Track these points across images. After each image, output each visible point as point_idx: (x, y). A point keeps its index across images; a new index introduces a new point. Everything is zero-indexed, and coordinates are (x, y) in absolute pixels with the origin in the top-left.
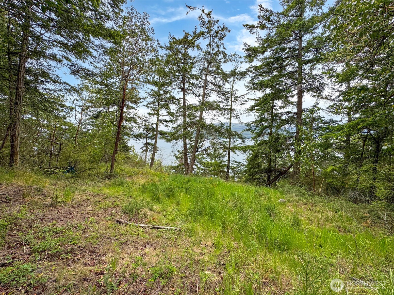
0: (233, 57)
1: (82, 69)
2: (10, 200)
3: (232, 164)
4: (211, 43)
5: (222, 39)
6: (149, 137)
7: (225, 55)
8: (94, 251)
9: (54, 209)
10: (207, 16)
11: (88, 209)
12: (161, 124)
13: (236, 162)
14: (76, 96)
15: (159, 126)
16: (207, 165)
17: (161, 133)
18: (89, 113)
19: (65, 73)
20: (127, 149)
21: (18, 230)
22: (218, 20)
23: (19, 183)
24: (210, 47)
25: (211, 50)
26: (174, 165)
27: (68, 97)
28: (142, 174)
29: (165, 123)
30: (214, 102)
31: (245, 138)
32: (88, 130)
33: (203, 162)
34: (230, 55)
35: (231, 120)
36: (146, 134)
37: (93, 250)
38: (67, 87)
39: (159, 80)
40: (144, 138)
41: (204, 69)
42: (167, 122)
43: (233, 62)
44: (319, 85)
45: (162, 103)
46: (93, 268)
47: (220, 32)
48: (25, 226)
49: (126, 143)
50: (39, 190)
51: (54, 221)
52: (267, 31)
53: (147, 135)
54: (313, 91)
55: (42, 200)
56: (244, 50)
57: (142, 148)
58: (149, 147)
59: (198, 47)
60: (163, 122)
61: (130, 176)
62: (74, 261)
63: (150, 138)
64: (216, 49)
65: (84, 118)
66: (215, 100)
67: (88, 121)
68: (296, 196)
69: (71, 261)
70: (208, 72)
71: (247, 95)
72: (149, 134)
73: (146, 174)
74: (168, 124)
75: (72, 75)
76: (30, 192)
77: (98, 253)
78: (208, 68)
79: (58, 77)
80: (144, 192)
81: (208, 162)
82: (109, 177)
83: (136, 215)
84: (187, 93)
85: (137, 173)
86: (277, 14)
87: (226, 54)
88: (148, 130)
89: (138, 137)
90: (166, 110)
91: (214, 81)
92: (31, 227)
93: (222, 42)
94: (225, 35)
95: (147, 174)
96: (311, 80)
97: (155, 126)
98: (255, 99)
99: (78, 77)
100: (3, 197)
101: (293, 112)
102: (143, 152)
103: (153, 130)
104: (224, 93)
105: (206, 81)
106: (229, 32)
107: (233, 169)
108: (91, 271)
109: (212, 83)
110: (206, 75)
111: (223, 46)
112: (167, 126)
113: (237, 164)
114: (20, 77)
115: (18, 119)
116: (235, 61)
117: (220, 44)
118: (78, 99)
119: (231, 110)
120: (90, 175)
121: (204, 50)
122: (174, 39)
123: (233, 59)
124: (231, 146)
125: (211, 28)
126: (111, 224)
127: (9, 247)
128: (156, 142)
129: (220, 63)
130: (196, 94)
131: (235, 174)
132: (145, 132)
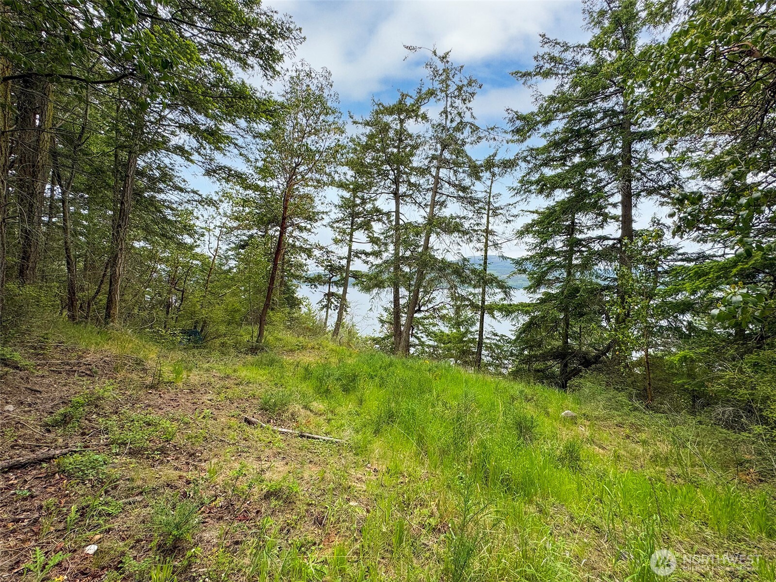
0: (492, 132)
1: (221, 168)
2: (96, 373)
3: (487, 338)
4: (449, 109)
5: (470, 101)
6: (332, 282)
7: (475, 129)
8: (193, 454)
9: (154, 392)
10: (442, 61)
11: (205, 398)
12: (356, 259)
13: (496, 335)
14: (211, 210)
15: (351, 263)
16: (440, 338)
17: (356, 275)
18: (233, 239)
19: (195, 175)
20: (293, 303)
21: (98, 414)
22: (462, 67)
23: (112, 349)
24: (447, 116)
25: (448, 122)
26: (377, 335)
27: (200, 213)
28: (313, 348)
29: (363, 257)
30: (452, 217)
31: (510, 288)
32: (231, 268)
33: (434, 333)
34: (486, 128)
35: (486, 253)
36: (328, 276)
37: (192, 452)
38: (197, 197)
39: (355, 178)
40: (325, 283)
41: (434, 157)
42: (367, 254)
43: (492, 142)
44: (673, 181)
45: (359, 220)
46: (185, 474)
47: (464, 88)
48: (108, 409)
49: (294, 293)
50: (139, 362)
51: (150, 409)
52: (557, 79)
53: (330, 278)
54: (660, 194)
55: (141, 377)
56: (507, 120)
57: (321, 302)
58: (333, 300)
59: (425, 117)
60: (360, 255)
61: (291, 351)
62: (162, 463)
63: (336, 283)
64: (458, 120)
65: (225, 247)
66: (454, 215)
67: (230, 253)
68: (605, 408)
69: (158, 462)
70: (443, 163)
71: (521, 203)
72: (333, 276)
73: (319, 349)
74: (368, 259)
75: (207, 177)
76: (126, 364)
77: (199, 456)
78: (441, 154)
79: (184, 181)
80: (305, 378)
81: (442, 332)
82: (254, 350)
83: (279, 414)
84: (405, 201)
85: (302, 346)
86: (577, 47)
87: (478, 128)
88: (332, 269)
89: (314, 281)
90: (366, 232)
91: (453, 178)
92: (116, 413)
93: (469, 105)
94: (473, 94)
95: (321, 349)
96: (654, 173)
97: (344, 262)
98: (536, 212)
99: (215, 179)
100: (87, 368)
101: (611, 237)
102: (322, 309)
103: (340, 268)
104: (472, 201)
105: (437, 179)
106: (480, 87)
107: (489, 348)
108: (180, 477)
109: (449, 183)
110: (438, 168)
111: (472, 114)
112: (367, 262)
113: (498, 338)
114: (127, 185)
115: (121, 249)
116: (494, 139)
117: (465, 110)
118: (215, 216)
119: (488, 232)
120: (223, 344)
121: (434, 122)
122: (381, 106)
123: (492, 136)
124: (486, 303)
125: (449, 82)
126: (233, 422)
127: (83, 434)
128: (345, 292)
129: (463, 145)
130: (420, 204)
131: (493, 359)
132: (327, 272)
